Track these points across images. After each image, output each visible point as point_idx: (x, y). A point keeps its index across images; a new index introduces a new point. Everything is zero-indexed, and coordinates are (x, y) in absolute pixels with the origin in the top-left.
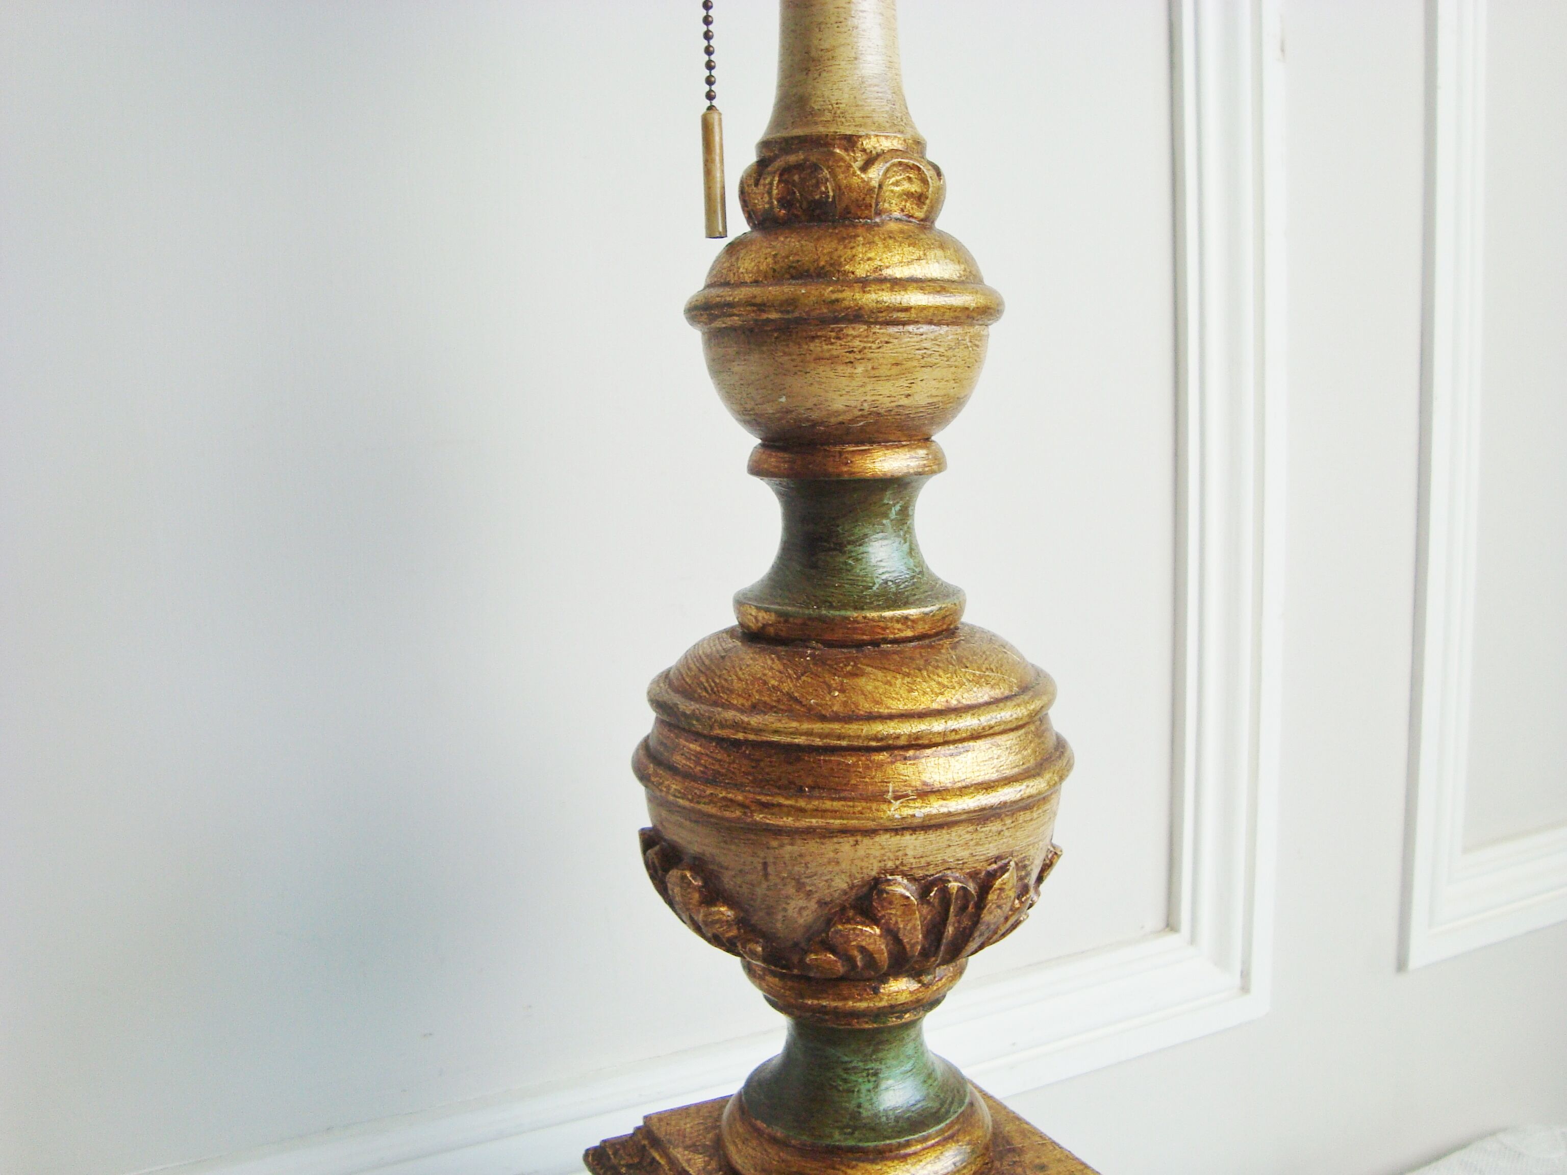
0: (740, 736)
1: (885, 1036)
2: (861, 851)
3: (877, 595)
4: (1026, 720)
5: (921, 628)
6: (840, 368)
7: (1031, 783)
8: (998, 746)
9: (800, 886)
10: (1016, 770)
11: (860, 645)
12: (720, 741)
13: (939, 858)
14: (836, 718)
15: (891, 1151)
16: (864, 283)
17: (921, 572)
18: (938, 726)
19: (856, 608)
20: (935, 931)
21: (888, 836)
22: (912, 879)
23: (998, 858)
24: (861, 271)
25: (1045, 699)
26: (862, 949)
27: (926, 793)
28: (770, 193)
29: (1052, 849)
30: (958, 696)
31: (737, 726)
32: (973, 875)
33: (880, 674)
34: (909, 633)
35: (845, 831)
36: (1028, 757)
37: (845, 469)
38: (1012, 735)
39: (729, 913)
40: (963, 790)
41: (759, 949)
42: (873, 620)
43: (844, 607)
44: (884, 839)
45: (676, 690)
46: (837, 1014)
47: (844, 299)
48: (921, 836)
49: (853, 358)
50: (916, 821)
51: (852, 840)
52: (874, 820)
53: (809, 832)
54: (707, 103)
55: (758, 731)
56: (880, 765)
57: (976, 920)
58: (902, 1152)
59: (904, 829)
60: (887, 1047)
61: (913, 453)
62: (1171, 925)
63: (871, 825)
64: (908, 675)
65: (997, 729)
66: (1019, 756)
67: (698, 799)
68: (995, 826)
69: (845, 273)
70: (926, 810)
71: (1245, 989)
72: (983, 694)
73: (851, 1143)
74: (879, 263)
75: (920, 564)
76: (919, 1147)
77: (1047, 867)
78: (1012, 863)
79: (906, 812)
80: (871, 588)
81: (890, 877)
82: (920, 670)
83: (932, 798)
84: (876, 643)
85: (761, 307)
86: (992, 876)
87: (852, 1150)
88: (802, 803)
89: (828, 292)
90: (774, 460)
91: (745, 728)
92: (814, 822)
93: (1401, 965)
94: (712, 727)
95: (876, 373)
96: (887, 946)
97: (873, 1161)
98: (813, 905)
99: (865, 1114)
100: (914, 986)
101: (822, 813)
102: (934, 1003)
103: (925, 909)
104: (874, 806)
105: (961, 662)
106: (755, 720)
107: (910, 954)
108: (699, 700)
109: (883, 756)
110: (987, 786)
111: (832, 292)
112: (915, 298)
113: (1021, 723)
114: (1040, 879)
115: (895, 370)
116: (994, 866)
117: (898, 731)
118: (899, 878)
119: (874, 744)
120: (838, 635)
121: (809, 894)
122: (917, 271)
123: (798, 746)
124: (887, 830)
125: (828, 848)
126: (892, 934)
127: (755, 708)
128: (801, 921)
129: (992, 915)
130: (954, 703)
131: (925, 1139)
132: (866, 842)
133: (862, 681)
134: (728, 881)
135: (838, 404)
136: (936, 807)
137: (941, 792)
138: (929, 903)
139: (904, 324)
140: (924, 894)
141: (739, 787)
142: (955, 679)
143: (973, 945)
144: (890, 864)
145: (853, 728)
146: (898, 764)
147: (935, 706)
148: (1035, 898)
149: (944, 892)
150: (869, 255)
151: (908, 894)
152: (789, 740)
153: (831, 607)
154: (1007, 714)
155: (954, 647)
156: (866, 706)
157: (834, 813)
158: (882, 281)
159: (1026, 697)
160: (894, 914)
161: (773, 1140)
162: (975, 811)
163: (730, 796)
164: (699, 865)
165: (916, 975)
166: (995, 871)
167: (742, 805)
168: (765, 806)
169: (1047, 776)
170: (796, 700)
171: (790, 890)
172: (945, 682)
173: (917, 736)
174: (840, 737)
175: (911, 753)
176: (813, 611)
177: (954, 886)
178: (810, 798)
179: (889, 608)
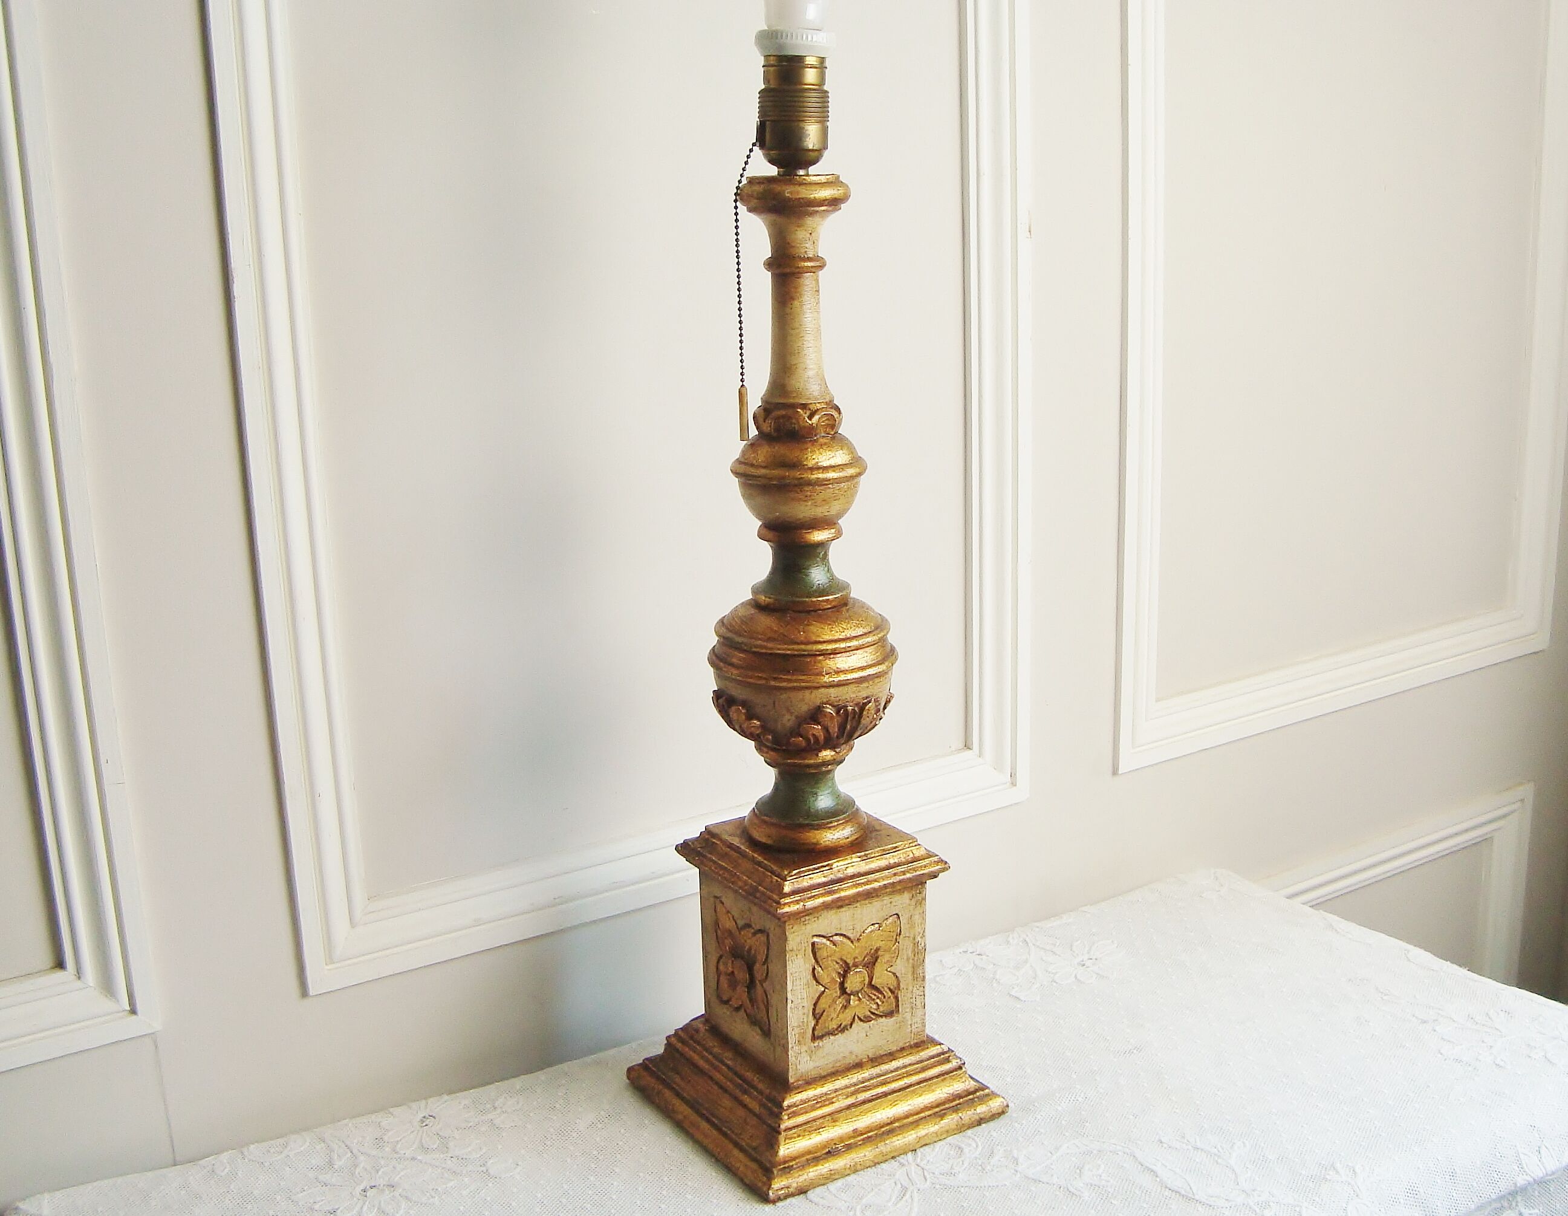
0: (764, 651)
1: (820, 776)
2: (813, 695)
3: (816, 591)
4: (877, 641)
5: (833, 604)
6: (801, 503)
7: (880, 666)
8: (866, 652)
9: (788, 710)
10: (874, 662)
11: (809, 612)
12: (755, 653)
13: (844, 698)
14: (802, 643)
15: (824, 825)
16: (812, 469)
17: (833, 579)
18: (843, 645)
19: (807, 597)
20: (842, 727)
21: (823, 689)
22: (833, 706)
23: (867, 698)
24: (811, 464)
25: (885, 632)
26: (814, 735)
27: (838, 672)
28: (770, 426)
29: (889, 694)
30: (850, 633)
31: (761, 647)
32: (857, 705)
33: (818, 624)
34: (830, 606)
35: (807, 688)
36: (878, 656)
37: (803, 540)
38: (872, 647)
39: (759, 723)
40: (853, 670)
41: (770, 737)
42: (814, 601)
43: (802, 597)
44: (822, 690)
45: (731, 631)
46: (800, 765)
47: (804, 478)
48: (837, 689)
49: (807, 498)
50: (835, 683)
51: (810, 691)
52: (818, 683)
53: (794, 689)
54: (741, 383)
55: (771, 649)
56: (820, 661)
57: (859, 722)
58: (829, 826)
59: (830, 686)
60: (820, 782)
61: (829, 532)
62: (967, 746)
63: (818, 685)
64: (830, 624)
65: (866, 645)
66: (875, 656)
67: (747, 676)
68: (865, 685)
69: (804, 465)
70: (839, 679)
71: (1014, 784)
72: (860, 631)
73: (806, 822)
74: (817, 461)
75: (832, 575)
76: (836, 823)
77: (888, 702)
78: (873, 699)
79: (831, 679)
80: (812, 588)
81: (824, 706)
82: (834, 622)
83: (841, 674)
84: (815, 611)
85: (770, 479)
86: (865, 704)
87: (808, 825)
88: (789, 677)
89: (797, 474)
90: (770, 535)
91: (766, 648)
92: (795, 684)
93: (1115, 772)
94: (751, 648)
95: (816, 504)
96: (824, 734)
97: (817, 830)
98: (793, 718)
99: (812, 810)
100: (833, 753)
101: (796, 681)
102: (841, 762)
103: (839, 718)
104: (818, 677)
105: (850, 618)
106: (770, 645)
107: (832, 736)
108: (744, 636)
109: (821, 658)
110: (862, 668)
111: (799, 474)
112: (831, 475)
113: (875, 642)
114: (885, 708)
115: (823, 503)
116: (866, 701)
117: (827, 648)
118: (828, 706)
119: (818, 653)
120: (801, 608)
121: (792, 713)
122: (832, 462)
123: (788, 655)
124: (823, 687)
125: (800, 694)
126: (826, 729)
127: (769, 639)
128: (788, 725)
129: (865, 721)
130: (848, 636)
131: (839, 820)
132: (815, 692)
133: (812, 627)
134: (758, 710)
135: (801, 516)
136: (842, 677)
137: (844, 672)
138: (840, 715)
139: (827, 485)
140: (838, 712)
141: (763, 671)
142: (849, 625)
143: (858, 733)
144: (825, 700)
145: (809, 647)
146: (827, 661)
147: (841, 637)
148: (883, 715)
149: (846, 711)
150: (813, 457)
151: (832, 712)
152: (784, 652)
153: (797, 597)
154: (870, 639)
155: (848, 610)
156: (814, 638)
157: (803, 681)
158: (819, 468)
159: (877, 631)
160: (827, 721)
161: (773, 824)
162: (858, 678)
163: (760, 675)
164: (744, 704)
165: (833, 748)
166: (866, 702)
167: (765, 679)
168: (775, 679)
169: (886, 664)
170: (785, 636)
171: (784, 712)
172: (845, 627)
173: (835, 649)
174: (805, 651)
175: (832, 656)
176: (790, 598)
177: (850, 708)
178: (793, 674)
179: (820, 597)
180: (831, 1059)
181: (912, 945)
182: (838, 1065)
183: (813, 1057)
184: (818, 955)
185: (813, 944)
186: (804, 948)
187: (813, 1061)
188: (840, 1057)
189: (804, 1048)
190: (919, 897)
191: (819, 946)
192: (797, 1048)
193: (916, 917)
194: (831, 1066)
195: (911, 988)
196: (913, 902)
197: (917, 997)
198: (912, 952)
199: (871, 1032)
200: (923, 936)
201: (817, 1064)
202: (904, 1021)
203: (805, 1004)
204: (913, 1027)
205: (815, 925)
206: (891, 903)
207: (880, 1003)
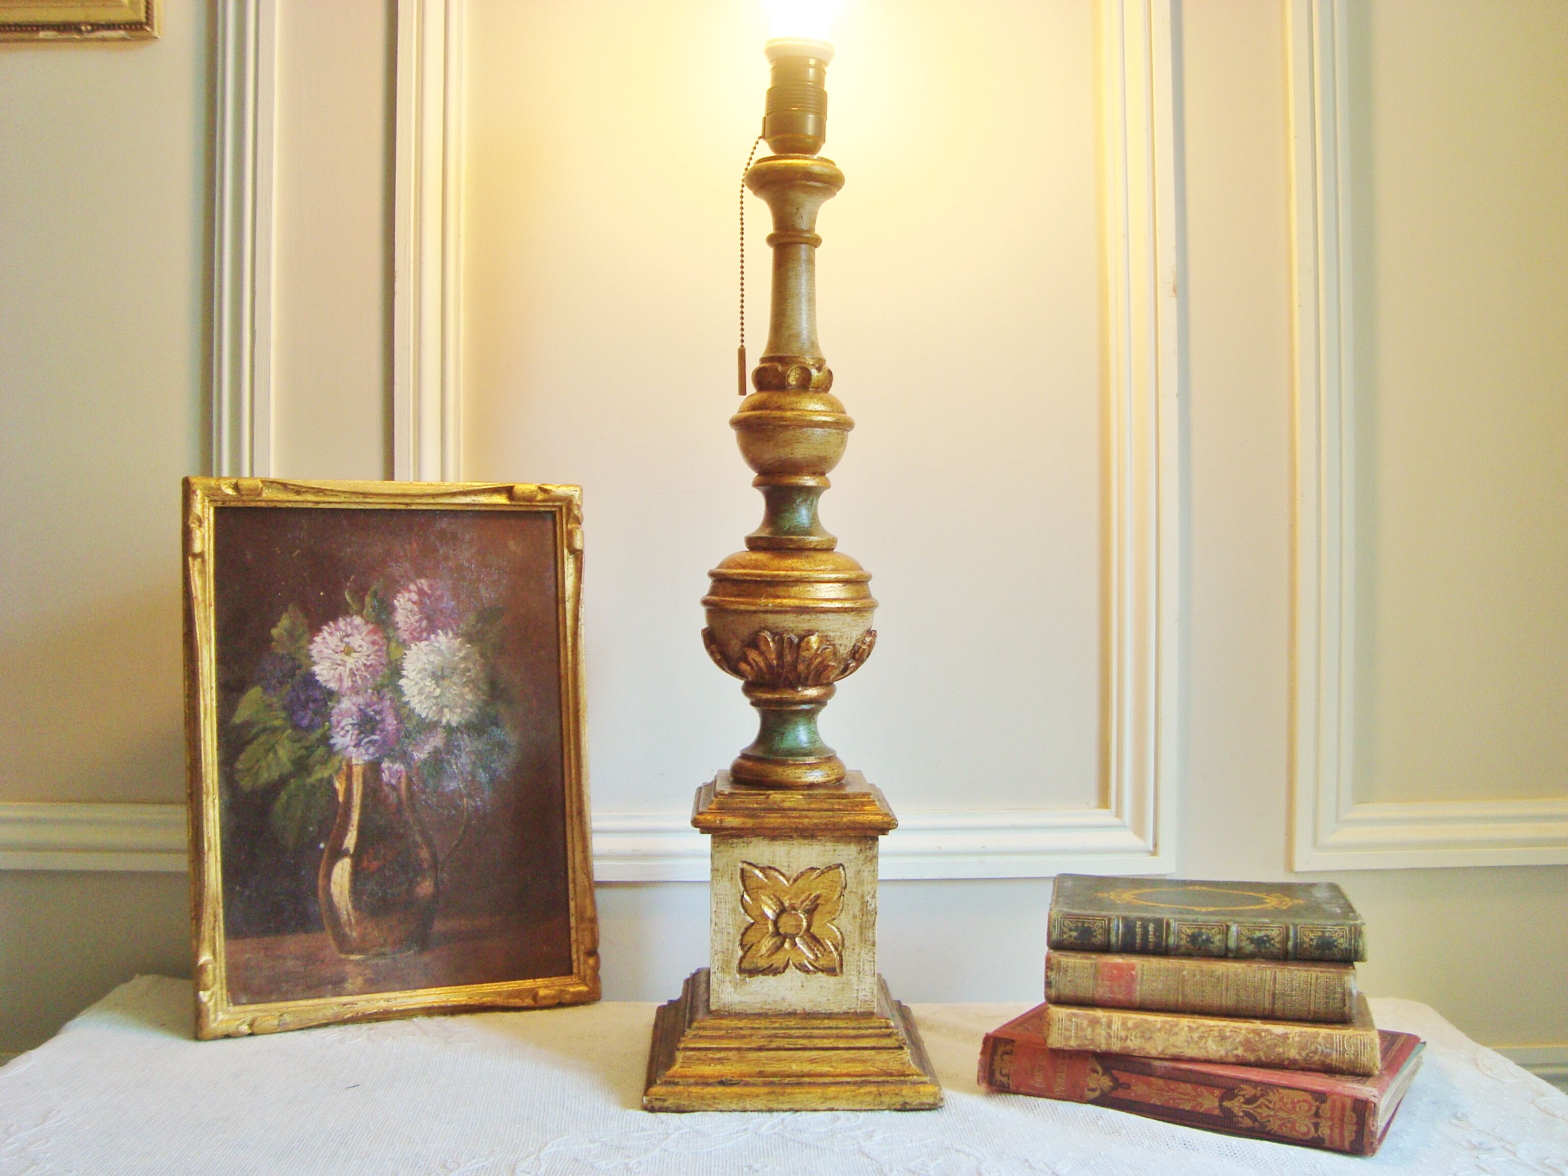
180: (760, 999)
181: (859, 903)
182: (768, 1007)
183: (739, 990)
184: (747, 883)
185: (742, 870)
186: (730, 872)
187: (738, 994)
188: (770, 999)
189: (728, 978)
190: (870, 853)
191: (748, 874)
192: (720, 975)
193: (866, 874)
194: (759, 1006)
195: (857, 950)
196: (862, 857)
197: (866, 962)
198: (860, 910)
199: (808, 983)
200: (873, 897)
201: (743, 999)
202: (849, 983)
203: (731, 931)
204: (860, 993)
205: (744, 851)
206: (834, 850)
207: (819, 955)
